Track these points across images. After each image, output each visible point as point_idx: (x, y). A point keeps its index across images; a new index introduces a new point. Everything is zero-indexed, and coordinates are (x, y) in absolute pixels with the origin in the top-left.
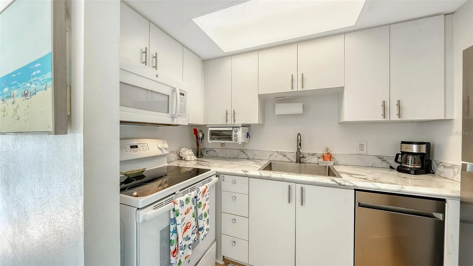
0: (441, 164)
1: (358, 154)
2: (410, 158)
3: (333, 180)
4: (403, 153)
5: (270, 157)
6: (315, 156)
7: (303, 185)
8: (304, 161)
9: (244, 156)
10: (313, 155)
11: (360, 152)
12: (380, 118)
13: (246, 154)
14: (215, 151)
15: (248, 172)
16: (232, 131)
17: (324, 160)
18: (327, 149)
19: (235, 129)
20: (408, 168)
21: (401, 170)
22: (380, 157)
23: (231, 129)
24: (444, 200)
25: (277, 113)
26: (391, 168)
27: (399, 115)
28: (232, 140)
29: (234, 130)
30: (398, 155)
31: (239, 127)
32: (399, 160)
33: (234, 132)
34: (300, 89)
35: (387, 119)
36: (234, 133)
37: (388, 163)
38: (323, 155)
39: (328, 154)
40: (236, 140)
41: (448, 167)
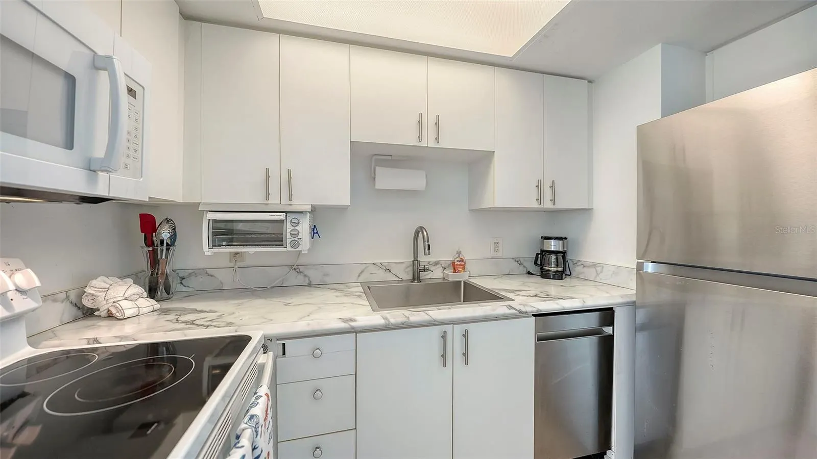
0: (580, 263)
1: (493, 258)
2: (553, 257)
3: (509, 305)
4: (542, 251)
5: (359, 276)
6: (438, 266)
7: (465, 326)
8: (423, 276)
9: (300, 279)
10: (437, 263)
11: (495, 254)
12: (535, 205)
13: (305, 276)
14: (212, 276)
15: (355, 321)
16: (282, 221)
17: (455, 272)
18: (459, 253)
19: (290, 217)
20: (551, 271)
21: (545, 275)
22: (518, 260)
23: (282, 216)
24: (611, 309)
25: (380, 185)
26: (529, 273)
27: (553, 201)
28: (283, 246)
29: (288, 221)
30: (537, 254)
31: (302, 212)
32: (539, 262)
33: (289, 224)
34: (432, 144)
35: (541, 206)
36: (289, 227)
37: (524, 267)
38: (453, 263)
39: (462, 260)
40: (295, 245)
41: (589, 267)
